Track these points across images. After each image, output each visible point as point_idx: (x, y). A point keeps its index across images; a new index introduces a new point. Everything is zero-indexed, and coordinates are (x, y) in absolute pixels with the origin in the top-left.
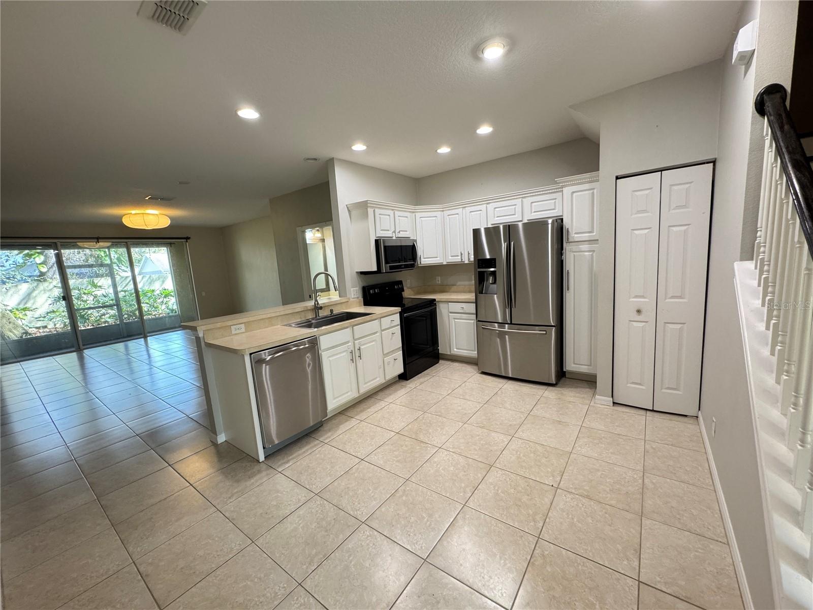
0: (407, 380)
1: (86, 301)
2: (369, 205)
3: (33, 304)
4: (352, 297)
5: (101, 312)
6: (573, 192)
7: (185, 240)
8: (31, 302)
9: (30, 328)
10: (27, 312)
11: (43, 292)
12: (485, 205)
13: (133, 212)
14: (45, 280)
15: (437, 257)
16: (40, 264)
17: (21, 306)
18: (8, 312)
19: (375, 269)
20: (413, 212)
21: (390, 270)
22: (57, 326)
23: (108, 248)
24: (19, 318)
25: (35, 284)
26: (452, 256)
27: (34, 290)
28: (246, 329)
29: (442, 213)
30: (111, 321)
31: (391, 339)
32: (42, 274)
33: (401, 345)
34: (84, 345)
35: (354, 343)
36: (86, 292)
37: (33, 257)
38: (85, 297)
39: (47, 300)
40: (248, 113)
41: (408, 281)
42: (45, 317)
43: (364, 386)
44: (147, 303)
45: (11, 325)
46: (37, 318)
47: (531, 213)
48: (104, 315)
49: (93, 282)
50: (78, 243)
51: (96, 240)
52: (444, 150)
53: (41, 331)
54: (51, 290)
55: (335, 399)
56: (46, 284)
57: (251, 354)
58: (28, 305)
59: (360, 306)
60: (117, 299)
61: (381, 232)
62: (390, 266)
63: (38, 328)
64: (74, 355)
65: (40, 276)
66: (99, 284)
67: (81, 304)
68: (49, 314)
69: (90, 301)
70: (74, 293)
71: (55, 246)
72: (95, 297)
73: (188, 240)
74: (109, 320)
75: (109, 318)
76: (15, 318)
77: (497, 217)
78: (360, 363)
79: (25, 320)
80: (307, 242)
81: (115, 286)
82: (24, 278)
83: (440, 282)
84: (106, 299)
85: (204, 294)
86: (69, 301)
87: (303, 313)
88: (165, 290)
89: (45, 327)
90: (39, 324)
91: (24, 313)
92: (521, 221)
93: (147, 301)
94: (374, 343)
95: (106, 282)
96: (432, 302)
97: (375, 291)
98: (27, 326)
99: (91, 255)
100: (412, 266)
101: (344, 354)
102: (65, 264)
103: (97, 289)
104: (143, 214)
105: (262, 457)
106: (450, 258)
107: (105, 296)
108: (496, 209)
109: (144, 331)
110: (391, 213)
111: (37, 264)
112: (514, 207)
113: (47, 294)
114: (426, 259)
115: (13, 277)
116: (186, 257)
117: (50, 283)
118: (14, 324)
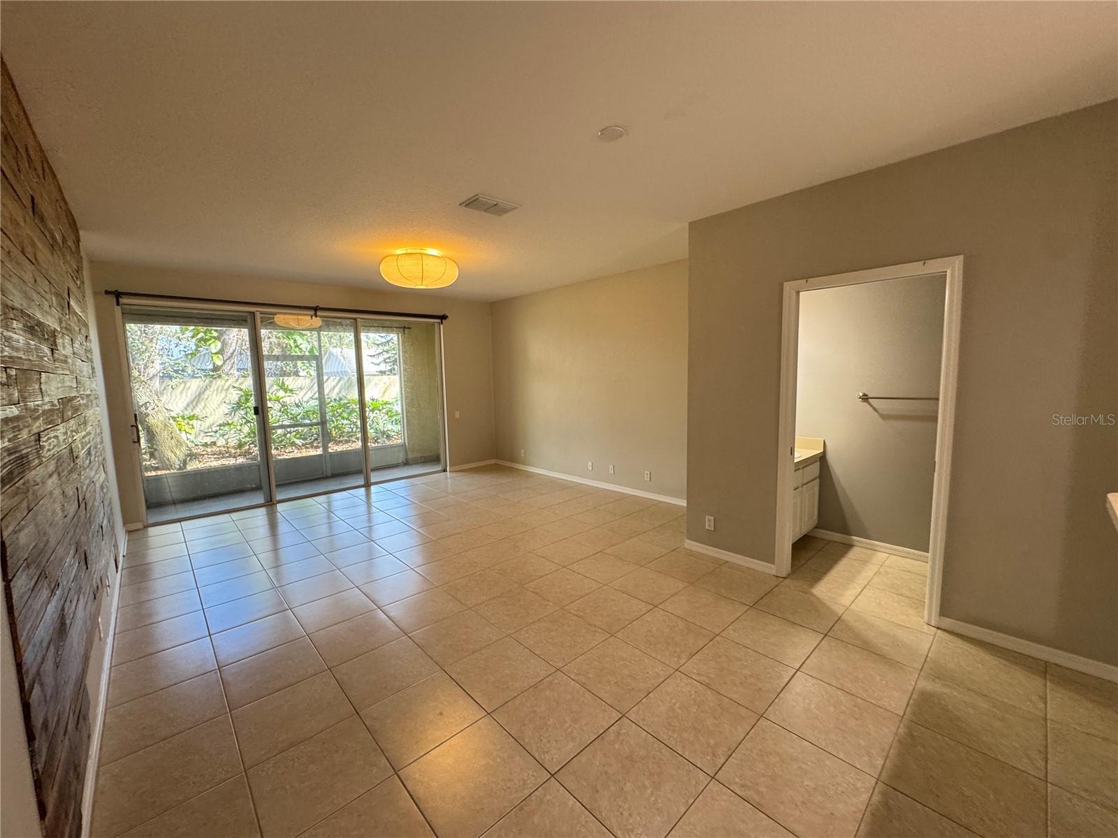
3: (203, 409)
7: (439, 321)
8: (201, 406)
9: (196, 445)
10: (194, 422)
11: (216, 392)
14: (220, 376)
16: (215, 354)
17: (187, 413)
18: (171, 420)
24: (184, 430)
25: (208, 381)
27: (206, 389)
32: (216, 369)
42: (216, 431)
45: (173, 442)
46: (204, 431)
51: (312, 312)
54: (226, 391)
56: (219, 382)
58: (197, 411)
63: (206, 445)
65: (213, 370)
68: (222, 428)
71: (251, 322)
72: (283, 406)
73: (443, 321)
76: (179, 429)
79: (191, 434)
82: (196, 371)
85: (457, 415)
86: (262, 416)
90: (208, 440)
91: (190, 422)
98: (193, 442)
102: (263, 353)
103: (288, 394)
111: (212, 353)
113: (222, 397)
115: (183, 371)
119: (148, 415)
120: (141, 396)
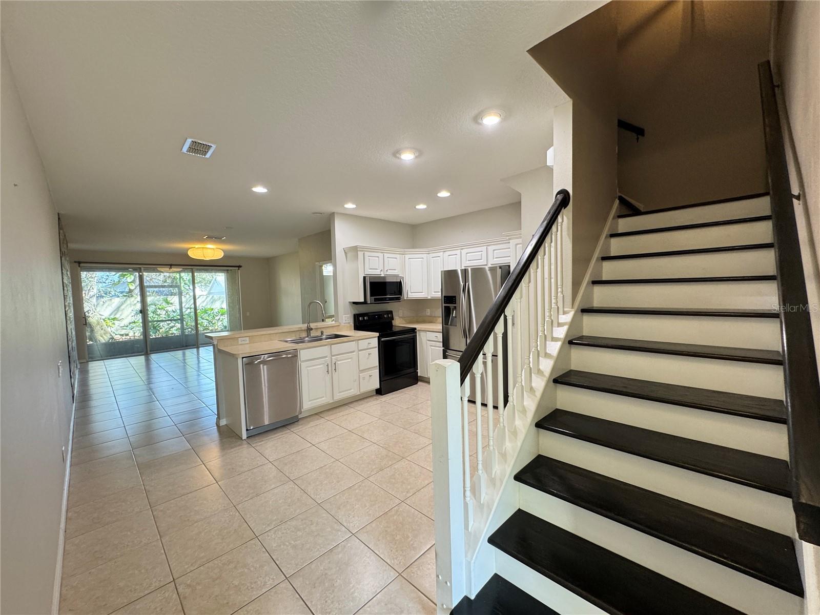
0: (382, 395)
1: (159, 315)
2: (359, 249)
3: (121, 315)
4: (344, 322)
5: (170, 325)
6: (517, 244)
7: (238, 268)
8: (120, 313)
9: (116, 335)
10: (115, 322)
11: (129, 306)
12: (459, 250)
13: (197, 246)
14: (132, 296)
15: (422, 292)
16: (130, 283)
17: (112, 317)
18: (102, 320)
19: (362, 300)
20: (403, 254)
21: (375, 301)
22: (136, 334)
23: (180, 272)
24: (109, 326)
25: (125, 298)
26: (435, 292)
27: (122, 304)
28: (249, 341)
29: (428, 255)
30: (177, 333)
31: (368, 358)
33: (377, 364)
34: (150, 351)
35: (331, 358)
36: (160, 307)
37: (126, 277)
38: (159, 312)
39: (131, 313)
40: (260, 189)
41: (400, 311)
42: (127, 326)
43: (338, 394)
44: (207, 320)
45: (102, 331)
46: (121, 327)
47: (493, 258)
48: (172, 327)
49: (167, 299)
50: (158, 269)
51: (170, 267)
52: (421, 206)
53: (123, 338)
54: (135, 304)
55: (310, 401)
56: (132, 299)
57: (243, 358)
58: (117, 316)
59: (350, 330)
60: (182, 314)
61: (370, 270)
62: (375, 298)
63: (122, 335)
64: (143, 358)
65: (129, 292)
66: (170, 302)
67: (155, 318)
68: (131, 324)
69: (163, 316)
70: (151, 309)
71: (139, 270)
72: (167, 312)
73: (240, 268)
74: (175, 332)
75: (176, 330)
76: (107, 325)
77: (469, 261)
78: (335, 375)
79: (113, 328)
80: (324, 274)
81: (181, 303)
82: (117, 293)
83: (429, 314)
84: (175, 314)
85: (248, 314)
86: (144, 315)
87: (298, 332)
88: (222, 308)
89: (127, 335)
90: (123, 332)
91: (113, 322)
92: (486, 265)
93: (207, 318)
94: (350, 360)
95: (175, 300)
96: (413, 330)
97: (364, 318)
98: (114, 333)
99: (169, 277)
100: (398, 299)
101: (321, 366)
102: (145, 284)
103: (169, 306)
104: (203, 248)
105: (244, 436)
106: (433, 293)
107: (174, 312)
108: (468, 254)
109: (197, 343)
110: (381, 255)
111: (128, 283)
112: (481, 253)
113: (133, 307)
114: (413, 294)
115: (109, 293)
116: (237, 282)
117: (135, 298)
118: (105, 330)
119: (89, 317)
120: (86, 307)
